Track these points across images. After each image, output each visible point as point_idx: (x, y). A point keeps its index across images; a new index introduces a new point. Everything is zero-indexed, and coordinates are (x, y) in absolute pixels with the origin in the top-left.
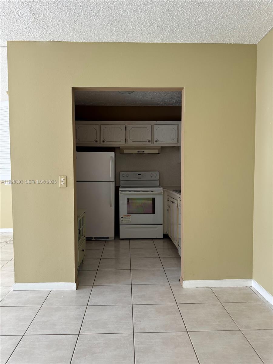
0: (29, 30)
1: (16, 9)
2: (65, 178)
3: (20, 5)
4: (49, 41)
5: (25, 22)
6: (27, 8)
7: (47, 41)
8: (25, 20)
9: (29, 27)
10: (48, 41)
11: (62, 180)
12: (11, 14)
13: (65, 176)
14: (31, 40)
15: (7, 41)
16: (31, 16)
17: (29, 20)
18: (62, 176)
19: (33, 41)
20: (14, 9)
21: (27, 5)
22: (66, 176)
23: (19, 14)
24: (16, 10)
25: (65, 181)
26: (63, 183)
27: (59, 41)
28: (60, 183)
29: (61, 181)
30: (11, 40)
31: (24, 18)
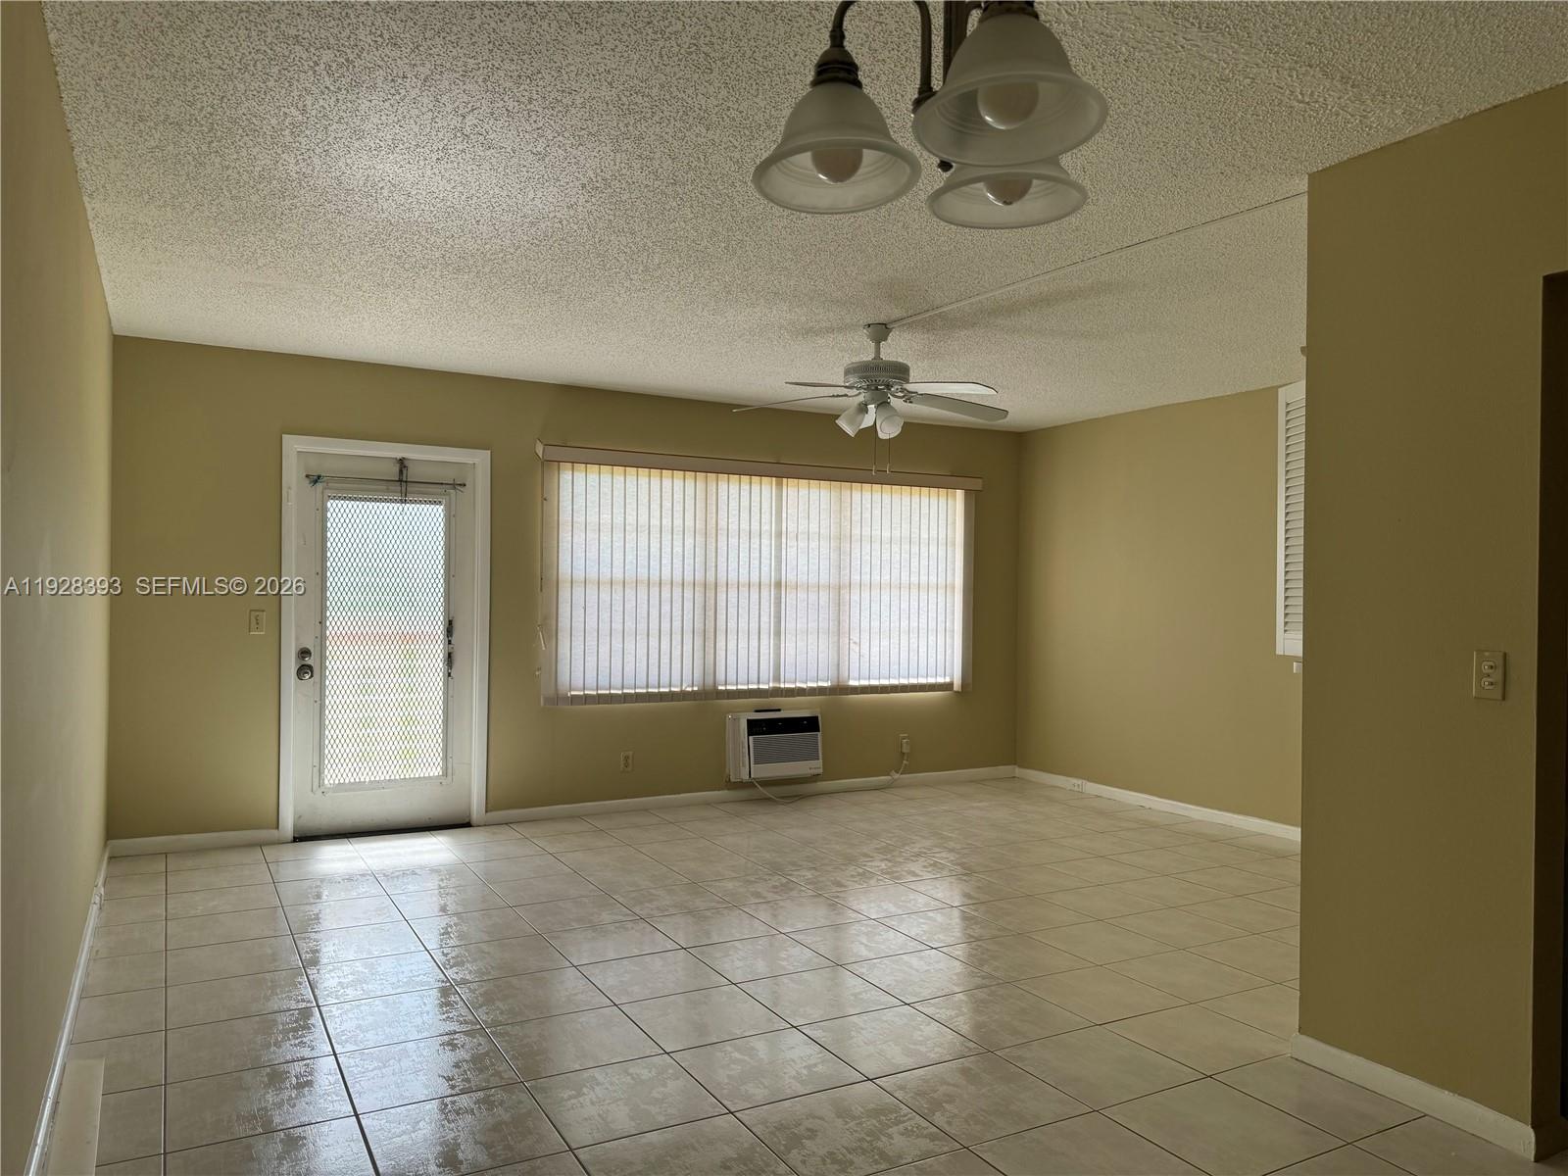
0: (1360, 121)
1: (1282, 91)
2: (1500, 662)
3: (1287, 77)
4: (1454, 121)
5: (1329, 107)
6: (1313, 76)
7: (1446, 122)
8: (1328, 102)
9: (1352, 116)
10: (1451, 123)
11: (1485, 668)
12: (1277, 108)
13: (1501, 654)
14: (1387, 143)
15: (1309, 175)
16: (1339, 86)
17: (1339, 98)
18: (1487, 654)
19: (1395, 143)
20: (1275, 94)
21: (1308, 68)
22: (1505, 654)
23: (1300, 97)
24: (1283, 94)
25: (1497, 676)
26: (1486, 682)
27: (1495, 107)
28: (1479, 681)
29: (1481, 675)
30: (1320, 168)
31: (1321, 100)
